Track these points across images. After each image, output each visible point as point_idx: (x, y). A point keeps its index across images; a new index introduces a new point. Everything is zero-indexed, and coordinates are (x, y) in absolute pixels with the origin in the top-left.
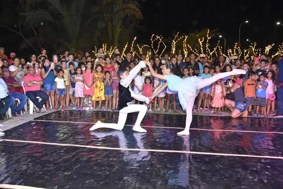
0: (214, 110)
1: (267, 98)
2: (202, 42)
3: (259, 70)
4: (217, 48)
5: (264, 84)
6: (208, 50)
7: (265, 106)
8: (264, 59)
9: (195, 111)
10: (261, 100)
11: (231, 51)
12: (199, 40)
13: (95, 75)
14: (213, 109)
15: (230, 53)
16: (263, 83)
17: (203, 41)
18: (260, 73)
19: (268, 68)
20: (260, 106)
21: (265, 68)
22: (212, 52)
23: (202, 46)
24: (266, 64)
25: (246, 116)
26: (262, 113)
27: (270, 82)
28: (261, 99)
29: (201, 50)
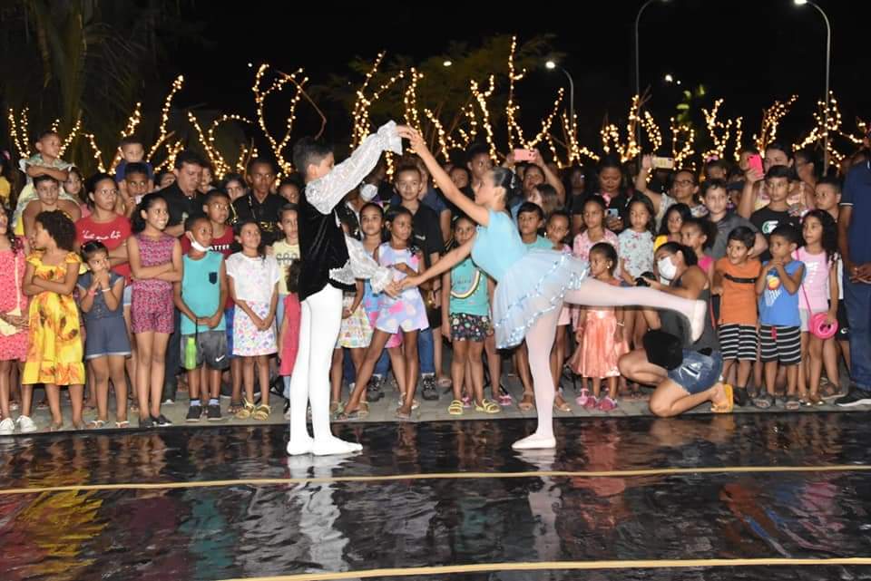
0: (587, 394)
1: (804, 328)
2: (487, 94)
3: (766, 214)
4: (552, 120)
5: (788, 271)
6: (514, 132)
7: (799, 360)
8: (780, 163)
9: (507, 400)
10: (779, 338)
11: (614, 134)
12: (475, 87)
13: (35, 261)
14: (583, 390)
15: (611, 143)
16: (784, 265)
17: (493, 92)
18: (771, 226)
19: (798, 202)
20: (779, 364)
21: (790, 202)
22: (532, 141)
23: (487, 114)
24: (792, 186)
25: (725, 408)
26: (791, 392)
27: (815, 263)
28: (779, 331)
29: (485, 130)
